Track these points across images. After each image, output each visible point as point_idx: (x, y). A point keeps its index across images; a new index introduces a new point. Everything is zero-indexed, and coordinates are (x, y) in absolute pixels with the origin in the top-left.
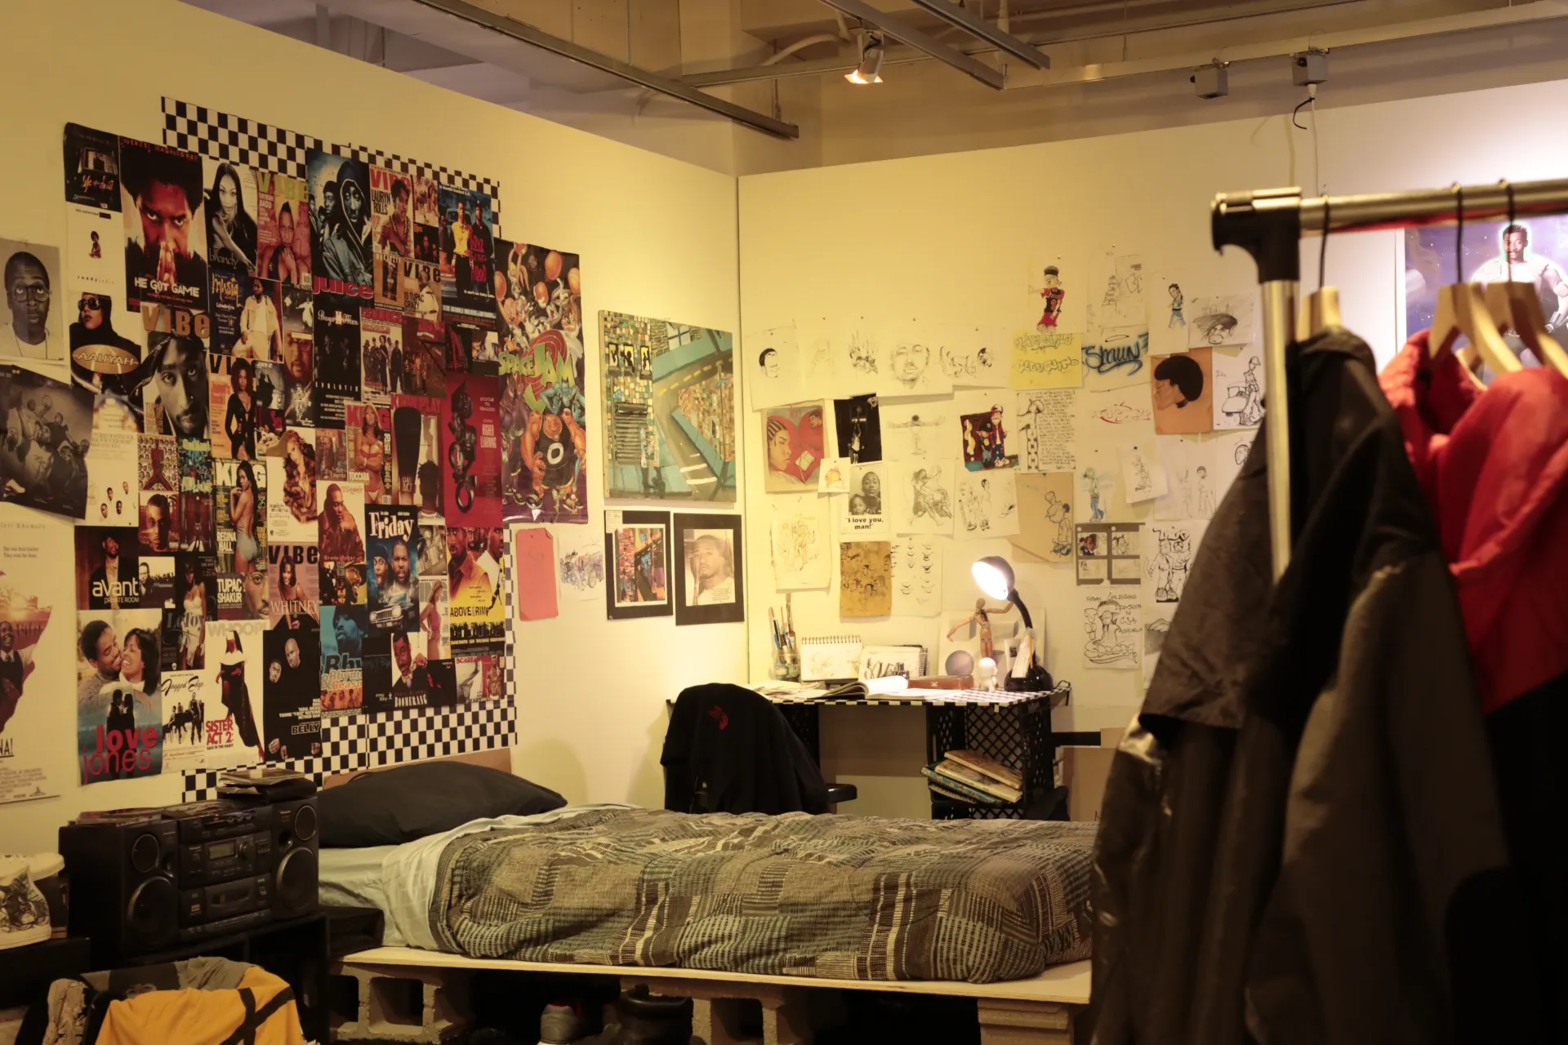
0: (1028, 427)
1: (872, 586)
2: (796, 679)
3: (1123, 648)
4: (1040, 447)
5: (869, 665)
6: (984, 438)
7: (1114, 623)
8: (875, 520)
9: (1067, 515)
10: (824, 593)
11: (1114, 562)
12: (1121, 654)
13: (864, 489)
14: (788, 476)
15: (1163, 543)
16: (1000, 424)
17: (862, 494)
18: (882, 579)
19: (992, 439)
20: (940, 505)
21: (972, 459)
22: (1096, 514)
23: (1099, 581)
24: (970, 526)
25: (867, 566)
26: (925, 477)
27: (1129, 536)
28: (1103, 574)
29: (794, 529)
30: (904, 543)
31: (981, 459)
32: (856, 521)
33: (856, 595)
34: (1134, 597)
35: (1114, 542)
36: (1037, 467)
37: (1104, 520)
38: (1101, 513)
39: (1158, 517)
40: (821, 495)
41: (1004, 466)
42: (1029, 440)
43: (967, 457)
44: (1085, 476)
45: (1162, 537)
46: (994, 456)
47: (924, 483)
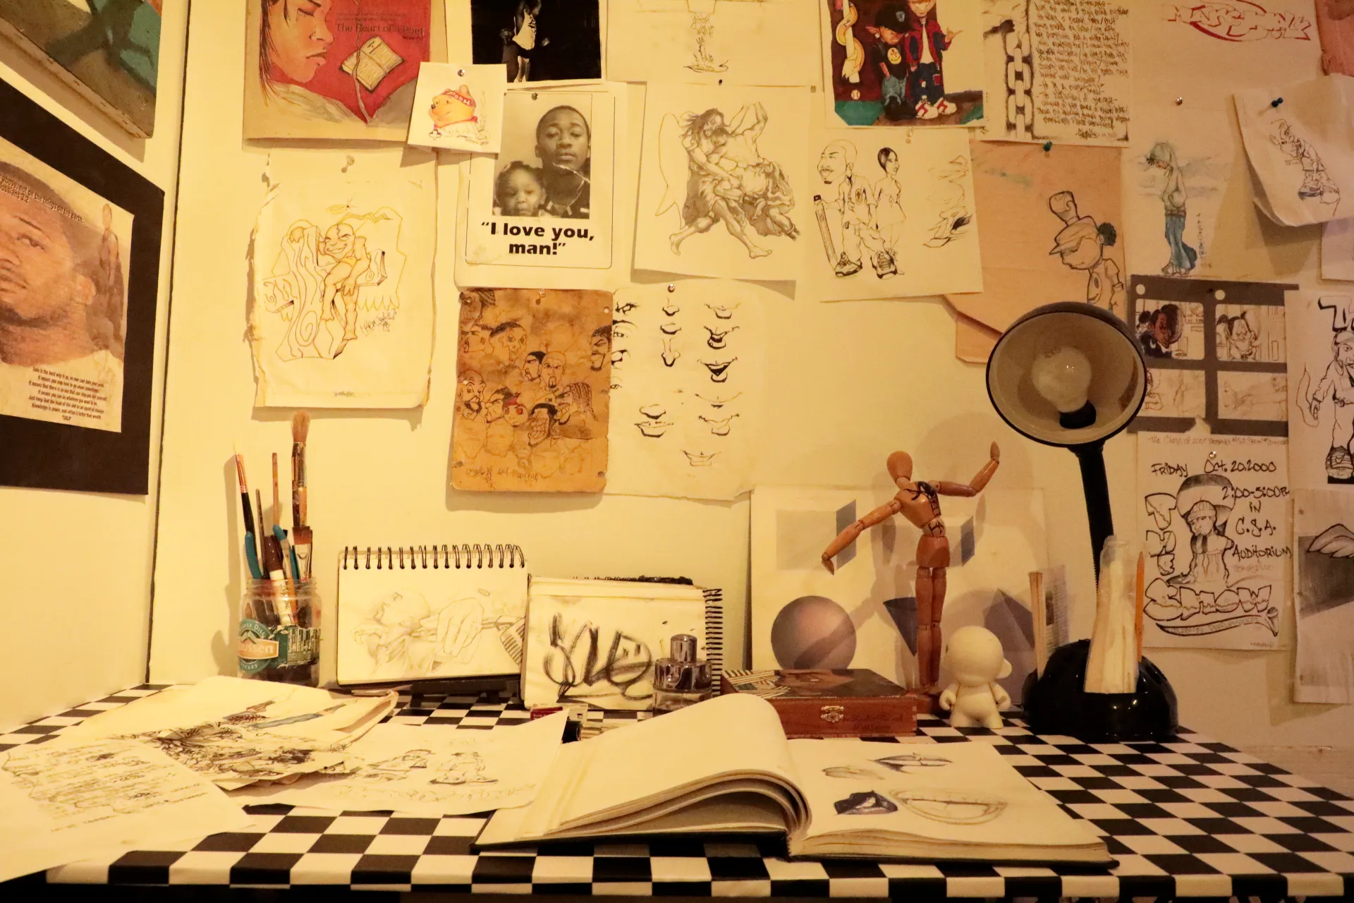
0: (1008, 26)
1: (552, 411)
2: (303, 674)
3: (1244, 595)
4: (1038, 79)
5: (555, 636)
6: (887, 46)
7: (1220, 531)
8: (570, 233)
9: (1108, 251)
10: (405, 424)
11: (1222, 376)
12: (1240, 612)
13: (541, 151)
14: (318, 99)
15: (1342, 337)
16: (932, 15)
17: (537, 163)
18: (582, 390)
19: (910, 49)
20: (762, 204)
21: (856, 94)
22: (1178, 257)
23: (1184, 424)
24: (844, 263)
25: (539, 356)
26: (721, 131)
27: (1257, 314)
28: (1194, 405)
29: (323, 246)
30: (651, 297)
31: (881, 98)
32: (515, 231)
33: (502, 433)
34: (1268, 468)
35: (1221, 329)
36: (1029, 128)
37: (1197, 273)
38: (1192, 254)
39: (1330, 271)
40: (413, 154)
41: (941, 119)
42: (1010, 59)
43: (842, 87)
44: (1151, 160)
45: (1339, 324)
46: (914, 94)
47: (717, 147)
